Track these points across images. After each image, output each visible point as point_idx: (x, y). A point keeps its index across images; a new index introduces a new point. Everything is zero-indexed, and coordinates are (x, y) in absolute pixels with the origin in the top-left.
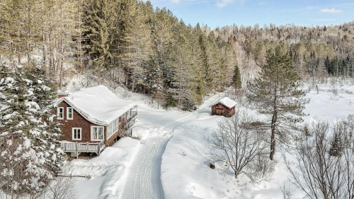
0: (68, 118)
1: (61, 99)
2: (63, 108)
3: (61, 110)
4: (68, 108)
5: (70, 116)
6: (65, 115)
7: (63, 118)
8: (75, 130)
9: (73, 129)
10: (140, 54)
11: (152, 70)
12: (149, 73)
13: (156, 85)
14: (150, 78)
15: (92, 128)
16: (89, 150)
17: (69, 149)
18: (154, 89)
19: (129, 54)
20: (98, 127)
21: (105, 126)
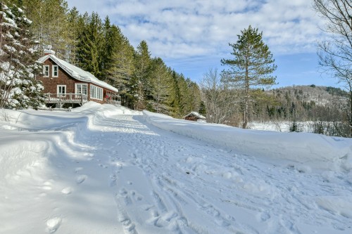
0: (53, 76)
1: (46, 56)
2: (48, 66)
3: (47, 68)
4: (53, 66)
5: (56, 74)
6: (51, 73)
7: (48, 76)
8: (60, 88)
9: (58, 86)
10: (124, 68)
11: (134, 82)
12: (131, 85)
13: (137, 95)
14: (132, 89)
15: (76, 85)
16: (72, 101)
17: (52, 100)
18: (136, 99)
19: (115, 68)
20: (81, 85)
21: (89, 83)
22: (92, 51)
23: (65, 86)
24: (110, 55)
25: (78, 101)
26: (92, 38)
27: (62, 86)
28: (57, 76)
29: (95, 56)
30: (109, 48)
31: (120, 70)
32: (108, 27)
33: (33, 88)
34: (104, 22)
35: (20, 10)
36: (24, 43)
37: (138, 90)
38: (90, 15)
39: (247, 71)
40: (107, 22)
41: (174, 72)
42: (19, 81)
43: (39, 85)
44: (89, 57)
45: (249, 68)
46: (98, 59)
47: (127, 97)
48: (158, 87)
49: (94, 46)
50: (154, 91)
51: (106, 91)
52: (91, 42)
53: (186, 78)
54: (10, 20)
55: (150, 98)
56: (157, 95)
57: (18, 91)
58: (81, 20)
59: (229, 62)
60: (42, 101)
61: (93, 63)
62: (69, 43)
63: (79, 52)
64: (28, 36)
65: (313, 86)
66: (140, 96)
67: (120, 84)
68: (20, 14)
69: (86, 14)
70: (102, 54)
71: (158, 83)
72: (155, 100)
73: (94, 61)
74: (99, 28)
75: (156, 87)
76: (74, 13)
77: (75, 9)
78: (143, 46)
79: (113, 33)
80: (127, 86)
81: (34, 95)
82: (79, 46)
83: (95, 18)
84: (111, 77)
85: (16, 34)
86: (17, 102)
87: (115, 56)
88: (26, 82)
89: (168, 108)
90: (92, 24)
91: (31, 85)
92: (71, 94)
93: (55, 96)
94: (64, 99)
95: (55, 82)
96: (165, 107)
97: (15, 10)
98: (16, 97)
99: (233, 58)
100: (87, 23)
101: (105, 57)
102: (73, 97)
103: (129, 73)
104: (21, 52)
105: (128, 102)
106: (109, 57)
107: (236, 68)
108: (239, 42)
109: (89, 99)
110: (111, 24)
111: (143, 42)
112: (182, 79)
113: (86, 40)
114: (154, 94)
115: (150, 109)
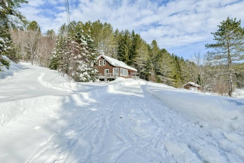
0: (103, 65)
1: (101, 55)
2: (101, 60)
4: (103, 60)
6: (102, 63)
7: (101, 65)
8: (106, 70)
10: (142, 57)
11: (148, 65)
12: (147, 67)
13: (150, 72)
14: (147, 69)
15: (113, 69)
16: (111, 77)
17: (102, 77)
18: (150, 75)
19: (137, 58)
20: (116, 68)
21: (119, 67)
22: (125, 50)
23: (108, 70)
24: (135, 50)
25: (113, 77)
26: (125, 43)
28: (105, 65)
29: (127, 52)
30: (134, 47)
31: (140, 59)
32: (134, 35)
33: (93, 72)
34: (131, 33)
35: (89, 36)
36: (90, 51)
37: (151, 69)
38: (124, 31)
39: (229, 51)
40: (133, 33)
41: (176, 57)
42: (86, 69)
43: (96, 70)
44: (124, 53)
45: (230, 48)
46: (129, 53)
47: (144, 74)
48: (164, 67)
49: (126, 47)
50: (161, 70)
51: (130, 71)
52: (125, 45)
53: (185, 60)
54: (84, 41)
55: (159, 74)
56: (164, 72)
57: (86, 73)
58: (120, 35)
59: (212, 46)
60: (97, 78)
61: (126, 56)
62: (114, 47)
63: (119, 51)
64: (92, 47)
66: (152, 73)
67: (141, 67)
68: (89, 38)
70: (131, 50)
71: (164, 64)
72: (162, 75)
73: (127, 54)
74: (129, 37)
75: (162, 67)
76: (117, 32)
77: (117, 29)
78: (154, 42)
79: (136, 38)
80: (145, 67)
81: (93, 75)
82: (119, 48)
83: (127, 32)
84: (135, 63)
85: (87, 47)
86: (85, 78)
87: (137, 51)
88: (90, 69)
89: (171, 80)
90: (126, 35)
91: (92, 70)
92: (110, 74)
93: (104, 75)
94: (108, 76)
95: (104, 68)
96: (169, 79)
97: (86, 37)
98: (85, 76)
99: (215, 42)
100: (123, 35)
101: (132, 52)
102: (112, 75)
103: (146, 59)
104: (88, 55)
105: (145, 77)
106: (134, 52)
107: (220, 49)
108: (220, 30)
109: (119, 76)
110: (135, 34)
112: (182, 60)
113: (122, 44)
114: (161, 71)
115: (159, 81)
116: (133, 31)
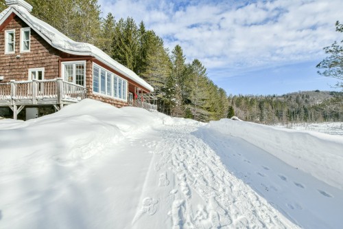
0: (22, 50)
1: (8, 9)
4: (22, 30)
6: (18, 44)
7: (13, 52)
8: (34, 73)
9: (31, 71)
10: (159, 71)
11: (170, 85)
12: (168, 88)
13: (174, 99)
14: (168, 93)
15: (63, 65)
18: (173, 103)
19: (150, 72)
21: (88, 59)
22: (127, 55)
23: (43, 70)
24: (144, 57)
26: (127, 42)
27: (37, 70)
28: (29, 51)
29: (130, 60)
31: (155, 74)
32: (143, 32)
34: (139, 28)
37: (175, 94)
38: (125, 20)
40: (142, 26)
47: (163, 102)
48: (196, 90)
49: (129, 50)
50: (191, 95)
52: (126, 47)
55: (189, 102)
56: (195, 99)
65: (317, 91)
66: (176, 100)
69: (122, 20)
70: (137, 58)
71: (196, 86)
72: (192, 104)
74: (134, 33)
75: (194, 90)
77: (111, 15)
78: (178, 50)
80: (163, 90)
82: (114, 51)
83: (130, 23)
87: (150, 58)
90: (127, 29)
95: (25, 62)
96: (204, 112)
101: (140, 61)
103: (165, 75)
105: (165, 108)
106: (143, 60)
110: (147, 29)
111: (177, 46)
113: (121, 44)
114: (192, 97)
115: (188, 115)
116: (142, 23)
